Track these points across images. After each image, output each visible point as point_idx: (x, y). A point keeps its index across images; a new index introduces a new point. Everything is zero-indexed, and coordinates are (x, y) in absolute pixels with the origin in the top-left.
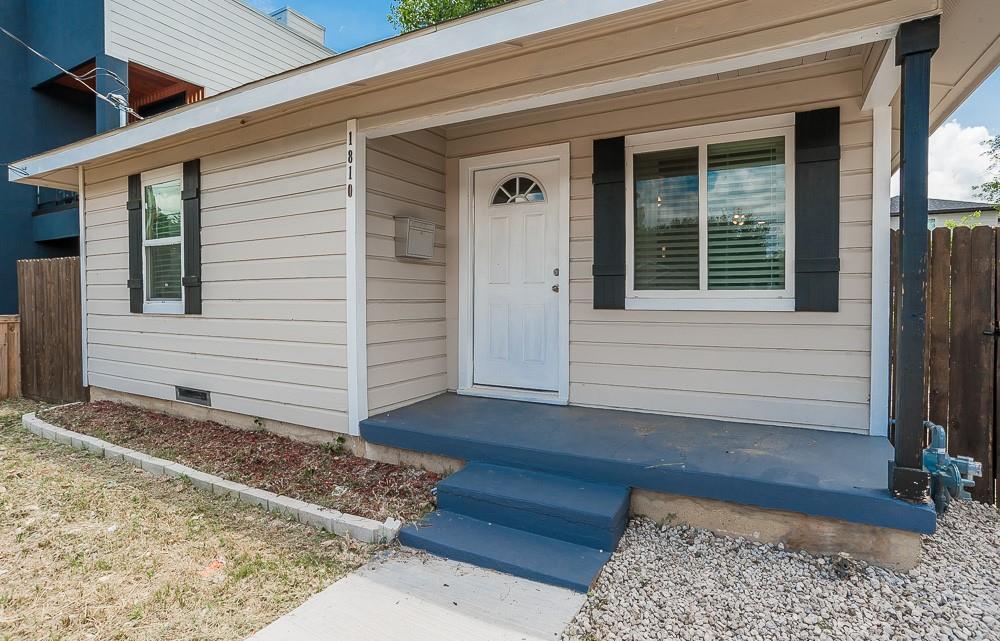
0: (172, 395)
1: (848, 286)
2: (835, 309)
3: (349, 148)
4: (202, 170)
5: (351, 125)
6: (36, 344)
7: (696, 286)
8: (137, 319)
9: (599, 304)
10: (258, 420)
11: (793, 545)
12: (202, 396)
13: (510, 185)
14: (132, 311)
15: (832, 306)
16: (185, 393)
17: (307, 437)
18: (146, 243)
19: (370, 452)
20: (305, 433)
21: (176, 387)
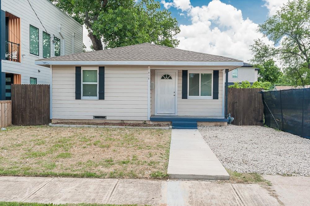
0: (92, 118)
1: (220, 96)
2: (218, 99)
3: (149, 71)
4: (105, 69)
5: (149, 67)
6: (21, 108)
7: (199, 95)
8: (78, 101)
9: (183, 98)
10: (122, 120)
11: (215, 126)
12: (104, 117)
13: (165, 76)
14: (76, 99)
15: (217, 98)
16: (96, 117)
17: (136, 122)
18: (82, 83)
19: (151, 123)
20: (135, 122)
21: (93, 116)
